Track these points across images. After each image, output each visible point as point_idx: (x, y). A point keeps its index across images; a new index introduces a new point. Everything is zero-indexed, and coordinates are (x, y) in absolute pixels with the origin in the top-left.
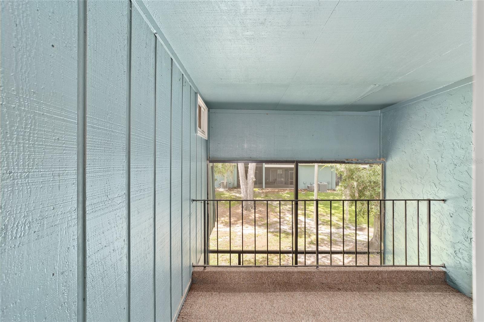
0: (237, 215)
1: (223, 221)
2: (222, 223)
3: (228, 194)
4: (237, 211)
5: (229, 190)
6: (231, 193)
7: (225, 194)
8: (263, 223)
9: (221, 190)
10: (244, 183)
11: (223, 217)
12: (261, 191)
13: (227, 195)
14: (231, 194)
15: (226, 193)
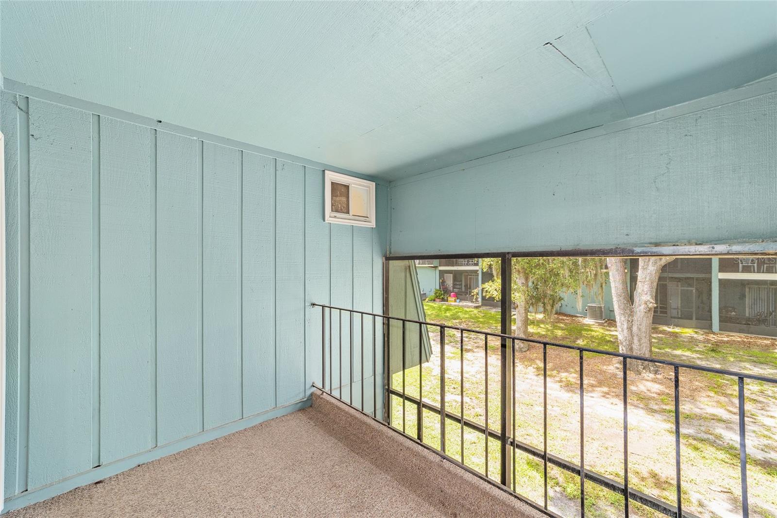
0: (600, 374)
1: (563, 379)
2: (561, 381)
3: (602, 331)
4: (605, 367)
5: (606, 324)
6: (610, 330)
7: (592, 331)
8: (664, 407)
9: (588, 321)
10: (624, 309)
11: (567, 371)
12: (701, 337)
13: (597, 333)
14: (607, 333)
15: (595, 329)
